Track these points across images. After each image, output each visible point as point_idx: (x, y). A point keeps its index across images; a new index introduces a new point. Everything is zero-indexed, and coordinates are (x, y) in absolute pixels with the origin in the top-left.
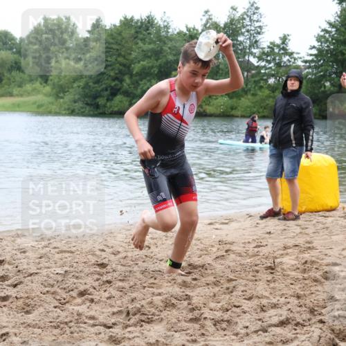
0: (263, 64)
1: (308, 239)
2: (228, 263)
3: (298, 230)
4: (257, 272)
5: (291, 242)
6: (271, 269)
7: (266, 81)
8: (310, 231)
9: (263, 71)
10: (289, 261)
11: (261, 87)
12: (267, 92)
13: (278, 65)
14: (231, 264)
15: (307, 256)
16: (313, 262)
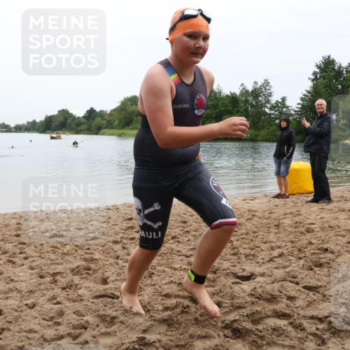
0: (273, 112)
1: (298, 209)
2: (253, 222)
3: (293, 204)
4: (270, 227)
5: (288, 211)
6: (277, 226)
7: (274, 121)
8: (299, 205)
9: (272, 116)
10: (287, 222)
11: (272, 125)
12: (275, 127)
13: (281, 113)
14: (256, 223)
15: (297, 219)
16: (300, 223)
